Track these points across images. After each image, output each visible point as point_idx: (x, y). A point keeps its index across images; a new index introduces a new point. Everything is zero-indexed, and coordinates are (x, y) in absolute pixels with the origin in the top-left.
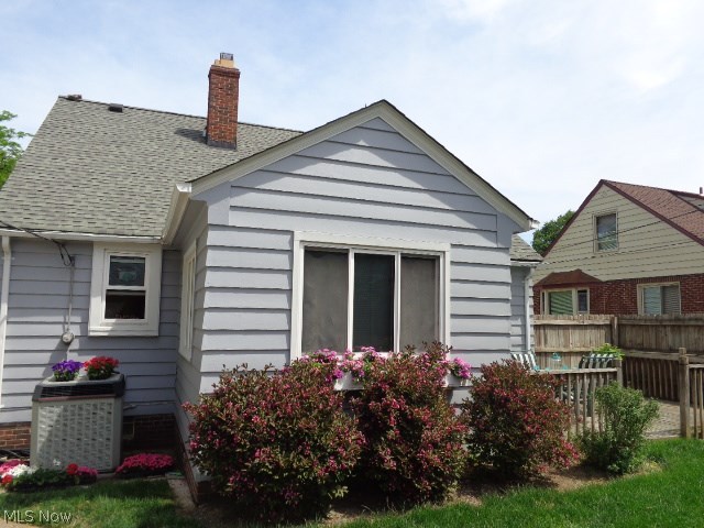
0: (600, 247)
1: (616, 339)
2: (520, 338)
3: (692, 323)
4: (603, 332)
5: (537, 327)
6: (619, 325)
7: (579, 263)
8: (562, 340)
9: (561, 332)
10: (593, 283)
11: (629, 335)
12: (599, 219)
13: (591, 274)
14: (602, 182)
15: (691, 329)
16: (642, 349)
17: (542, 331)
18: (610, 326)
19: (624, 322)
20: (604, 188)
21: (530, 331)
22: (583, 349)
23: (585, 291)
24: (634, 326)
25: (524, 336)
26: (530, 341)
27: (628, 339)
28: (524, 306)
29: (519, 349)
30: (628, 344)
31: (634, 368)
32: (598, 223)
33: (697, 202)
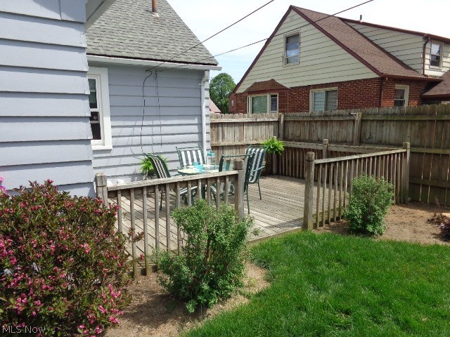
0: (288, 61)
1: (281, 133)
2: (197, 135)
3: (336, 118)
4: (271, 127)
5: (213, 125)
6: (285, 121)
7: (273, 74)
8: (237, 135)
9: (237, 128)
10: (281, 89)
11: (291, 130)
12: (288, 39)
13: (280, 82)
14: (291, 8)
15: (335, 124)
16: (299, 141)
17: (220, 128)
18: (278, 122)
19: (288, 119)
20: (293, 13)
21: (206, 128)
22: (255, 142)
23: (276, 96)
24: (295, 121)
25: (200, 133)
26: (206, 137)
27: (290, 133)
28: (201, 107)
29: (196, 145)
30: (290, 137)
31: (292, 155)
32: (287, 42)
33: (357, 27)
